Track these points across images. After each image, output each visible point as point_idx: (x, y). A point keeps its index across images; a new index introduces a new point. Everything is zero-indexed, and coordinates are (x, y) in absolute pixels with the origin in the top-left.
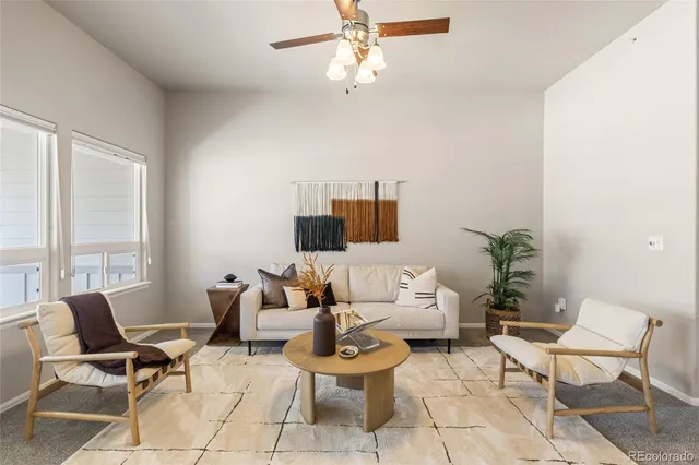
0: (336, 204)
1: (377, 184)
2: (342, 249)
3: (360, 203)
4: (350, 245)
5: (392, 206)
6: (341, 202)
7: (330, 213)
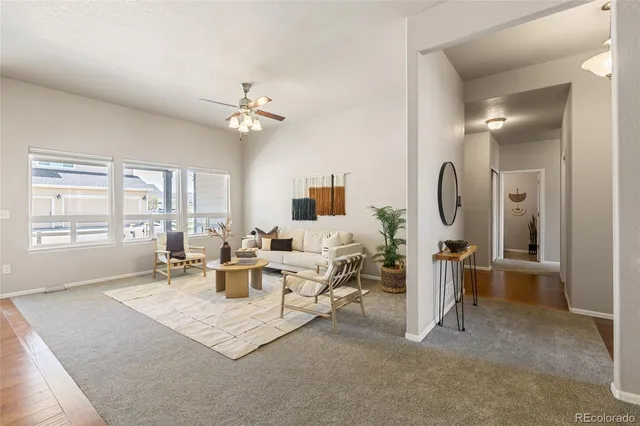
0: (312, 190)
1: (333, 176)
2: (314, 219)
3: (323, 189)
4: (319, 216)
5: (341, 190)
6: (314, 189)
7: (308, 197)
